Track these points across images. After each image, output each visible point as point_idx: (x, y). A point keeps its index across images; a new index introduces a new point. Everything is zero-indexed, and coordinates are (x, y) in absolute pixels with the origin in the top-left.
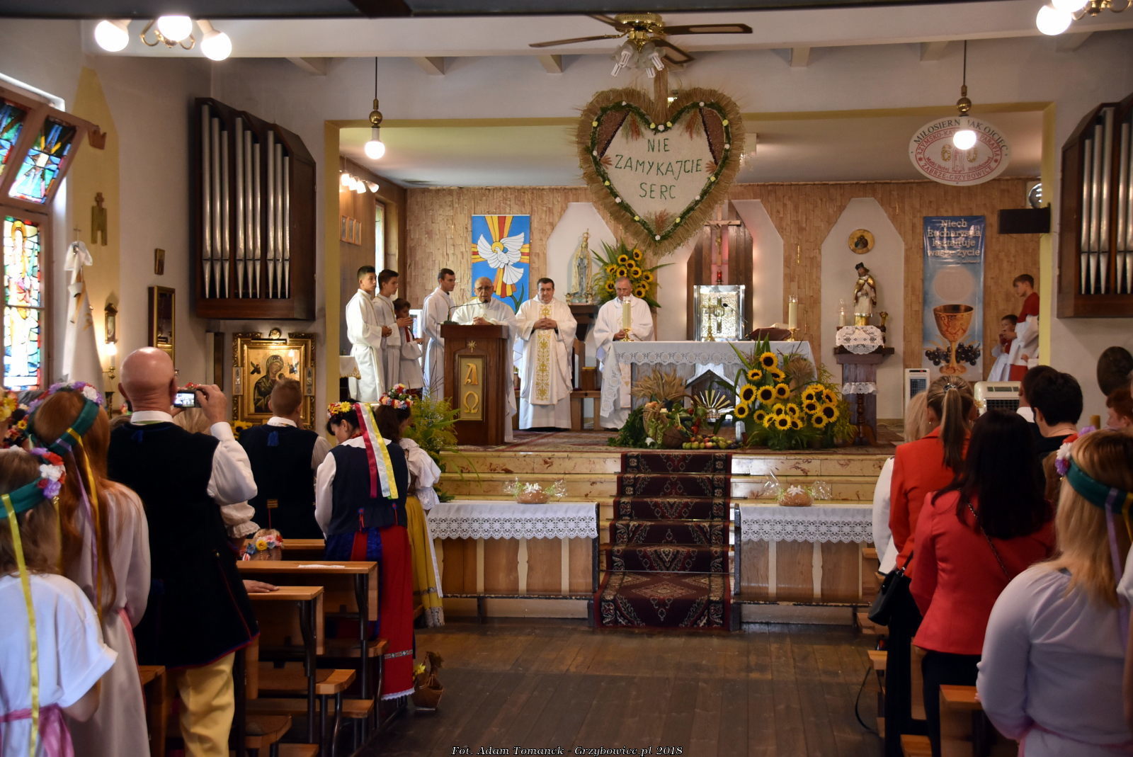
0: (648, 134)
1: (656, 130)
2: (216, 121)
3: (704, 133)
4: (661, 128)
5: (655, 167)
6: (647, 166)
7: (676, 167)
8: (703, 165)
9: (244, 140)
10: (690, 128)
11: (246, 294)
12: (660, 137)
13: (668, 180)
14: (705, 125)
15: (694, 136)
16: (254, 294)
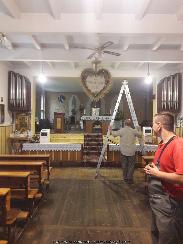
0: (94, 77)
1: (95, 76)
2: (13, 75)
3: (104, 77)
4: (96, 76)
5: (95, 83)
6: (93, 83)
7: (99, 83)
8: (104, 83)
9: (18, 78)
10: (101, 76)
11: (18, 106)
12: (96, 77)
13: (97, 85)
14: (104, 75)
15: (102, 77)
16: (20, 106)
